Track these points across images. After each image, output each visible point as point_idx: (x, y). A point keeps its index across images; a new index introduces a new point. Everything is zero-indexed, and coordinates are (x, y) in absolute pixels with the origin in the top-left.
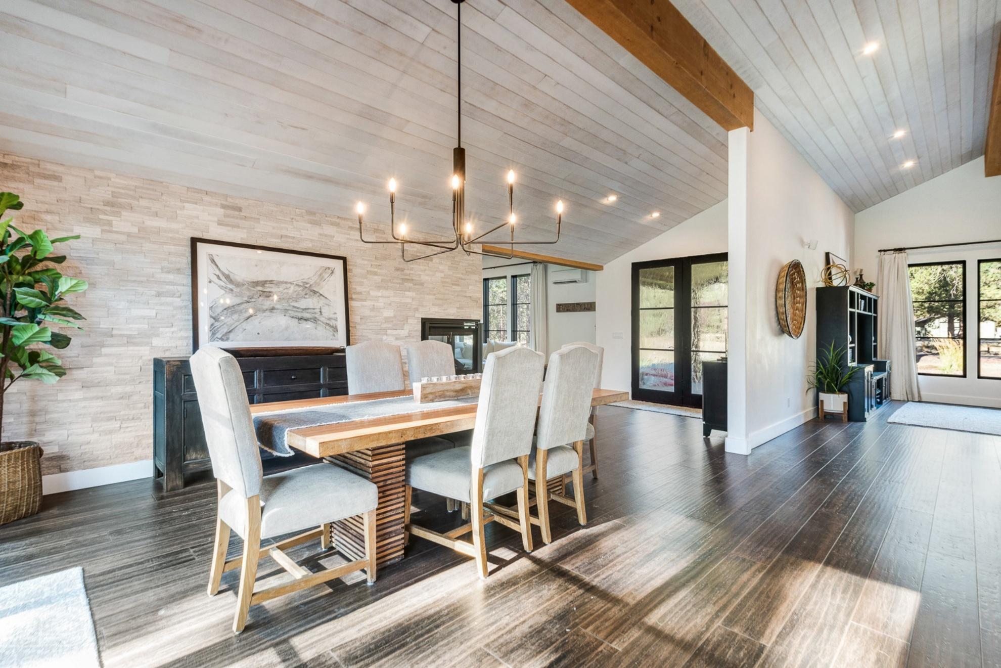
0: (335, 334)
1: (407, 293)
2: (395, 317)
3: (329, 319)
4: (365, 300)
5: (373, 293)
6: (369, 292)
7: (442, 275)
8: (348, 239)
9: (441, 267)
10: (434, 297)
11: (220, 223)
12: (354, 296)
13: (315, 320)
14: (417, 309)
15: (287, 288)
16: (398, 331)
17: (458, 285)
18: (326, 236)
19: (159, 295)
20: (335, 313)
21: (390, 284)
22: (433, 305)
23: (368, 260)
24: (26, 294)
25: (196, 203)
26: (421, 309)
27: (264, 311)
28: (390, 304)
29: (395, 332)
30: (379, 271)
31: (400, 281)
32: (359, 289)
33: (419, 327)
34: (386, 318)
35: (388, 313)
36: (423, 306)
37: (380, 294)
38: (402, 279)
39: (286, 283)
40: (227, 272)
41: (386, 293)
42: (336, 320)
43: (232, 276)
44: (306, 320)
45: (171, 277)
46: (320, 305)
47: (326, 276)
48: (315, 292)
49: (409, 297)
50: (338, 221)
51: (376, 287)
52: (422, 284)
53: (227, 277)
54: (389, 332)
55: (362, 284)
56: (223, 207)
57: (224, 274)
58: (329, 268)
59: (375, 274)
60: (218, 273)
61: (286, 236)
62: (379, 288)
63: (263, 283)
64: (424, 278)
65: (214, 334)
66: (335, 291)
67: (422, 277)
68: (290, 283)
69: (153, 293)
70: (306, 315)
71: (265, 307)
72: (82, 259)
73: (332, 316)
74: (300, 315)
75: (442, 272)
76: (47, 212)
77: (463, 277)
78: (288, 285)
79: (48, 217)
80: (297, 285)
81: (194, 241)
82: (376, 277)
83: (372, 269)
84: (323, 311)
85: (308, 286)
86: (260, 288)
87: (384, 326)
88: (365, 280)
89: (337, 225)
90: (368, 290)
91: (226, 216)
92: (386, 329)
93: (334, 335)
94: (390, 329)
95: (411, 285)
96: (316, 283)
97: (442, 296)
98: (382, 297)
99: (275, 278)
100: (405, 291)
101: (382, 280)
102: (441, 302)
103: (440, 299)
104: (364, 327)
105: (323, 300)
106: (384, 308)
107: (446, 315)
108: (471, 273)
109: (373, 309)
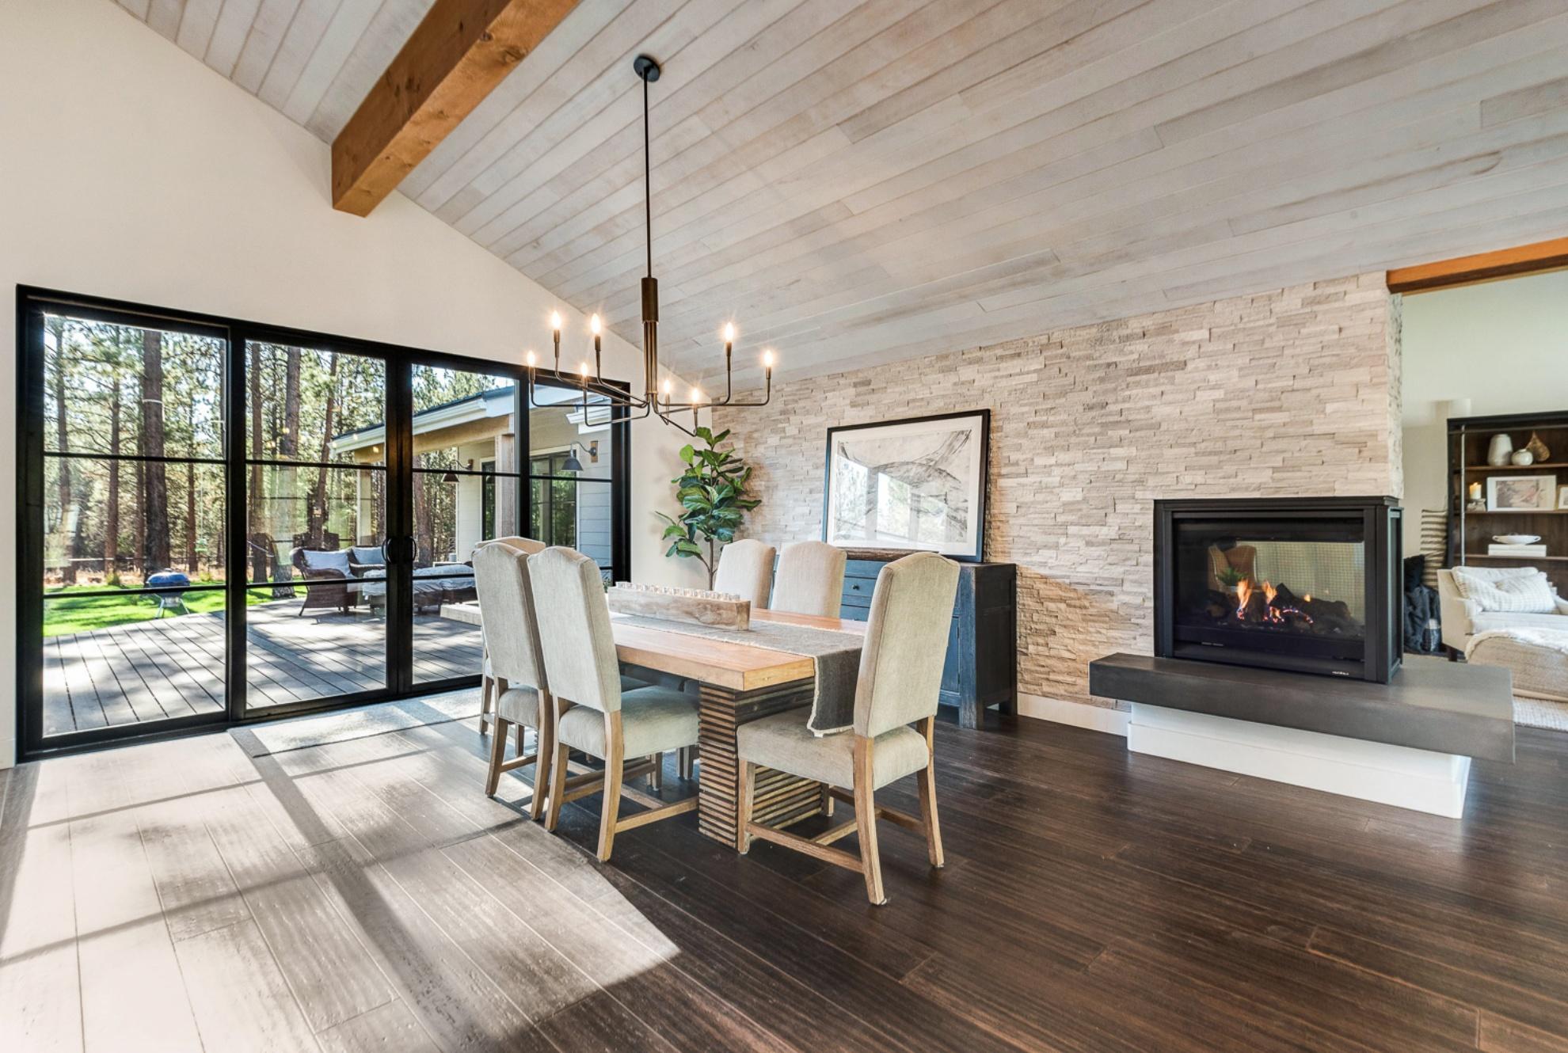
0: (963, 533)
1: (1113, 451)
2: (1085, 500)
3: (957, 510)
4: (1025, 475)
5: (1040, 461)
6: (1032, 460)
7: (1219, 394)
8: (996, 377)
9: (1213, 377)
10: (1193, 450)
11: (853, 405)
13: (939, 512)
14: (1141, 482)
15: (908, 471)
16: (1094, 530)
17: (1280, 409)
18: (963, 383)
20: (966, 501)
21: (1073, 440)
22: (1188, 468)
23: (1031, 404)
25: (834, 390)
26: (1151, 482)
28: (1074, 477)
29: (1085, 531)
30: (1051, 418)
31: (1097, 430)
32: (1014, 457)
33: (1147, 519)
34: (1065, 504)
35: (1071, 495)
36: (1157, 473)
37: (1052, 461)
38: (1103, 425)
39: (908, 463)
41: (1064, 457)
42: (966, 511)
44: (927, 512)
46: (945, 490)
47: (957, 445)
48: (941, 471)
49: (1121, 458)
50: (979, 354)
51: (1045, 448)
52: (1155, 427)
54: (1072, 530)
55: (1019, 448)
56: (855, 385)
58: (963, 432)
59: (1044, 425)
60: (846, 462)
61: (914, 400)
62: (1050, 450)
64: (1161, 411)
65: (840, 532)
66: (968, 467)
67: (1154, 410)
68: (913, 463)
70: (926, 505)
72: (771, 465)
73: (961, 505)
74: (920, 506)
76: (756, 431)
77: (1298, 384)
78: (910, 467)
79: (755, 435)
80: (921, 464)
81: (830, 432)
82: (1045, 431)
83: (1038, 419)
84: (948, 498)
85: (932, 464)
87: (1061, 519)
88: (1024, 441)
89: (980, 361)
90: (1029, 456)
91: (858, 395)
92: (1065, 525)
93: (961, 535)
94: (1072, 524)
95: (1124, 432)
96: (944, 459)
97: (1219, 445)
98: (1057, 465)
99: (896, 459)
100: (1110, 447)
101: (1057, 435)
102: (1214, 459)
103: (1210, 453)
104: (1022, 520)
105: (950, 483)
106: (1062, 485)
107: (1233, 490)
108: (1331, 367)
109: (1041, 488)
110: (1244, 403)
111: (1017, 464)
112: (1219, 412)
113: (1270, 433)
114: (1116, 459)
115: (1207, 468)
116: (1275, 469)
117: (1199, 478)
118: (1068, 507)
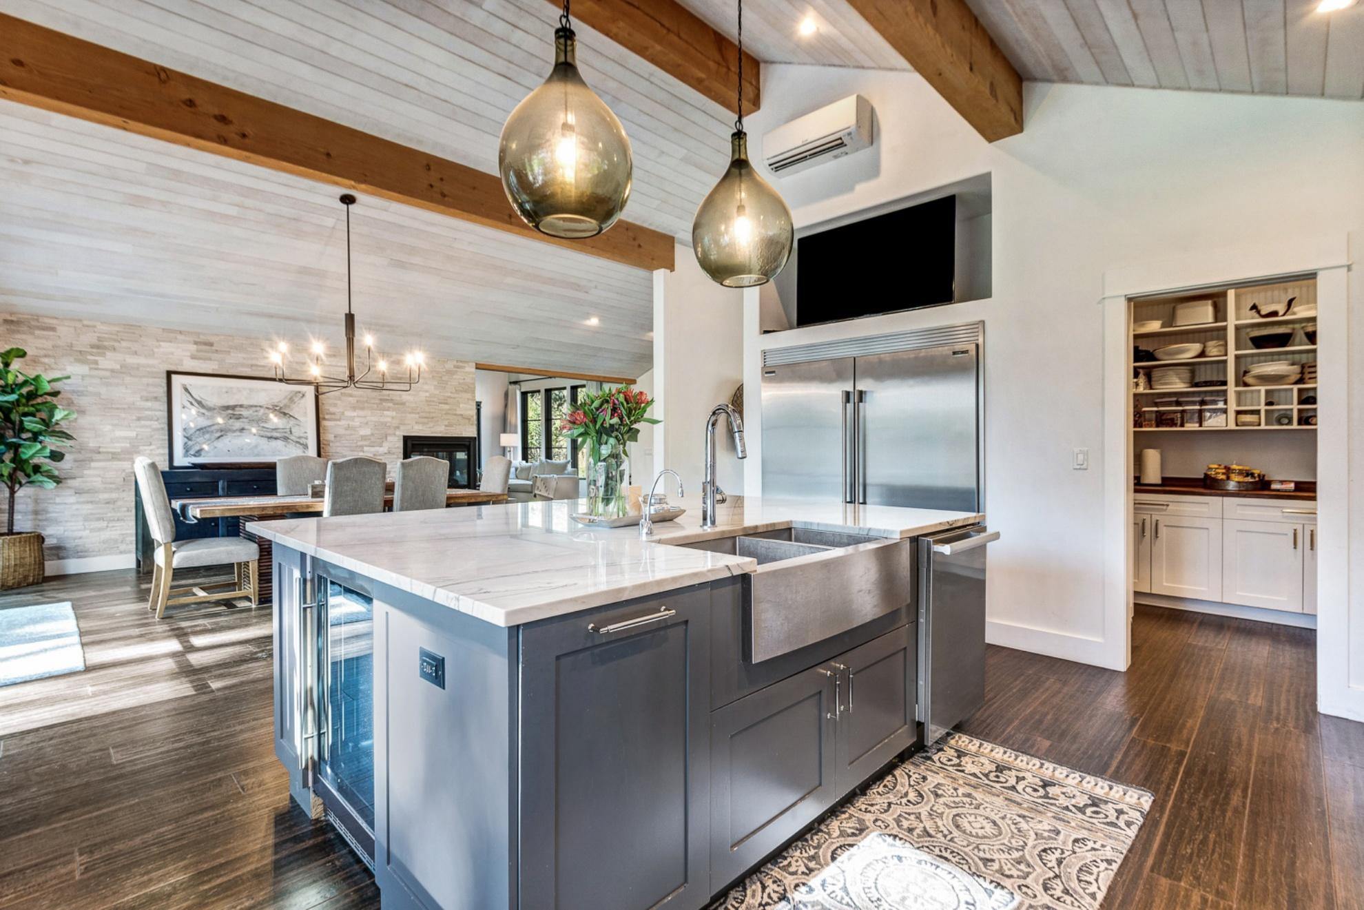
0: (306, 451)
1: (385, 412)
2: (372, 435)
3: (300, 438)
4: (339, 420)
5: (348, 414)
6: (344, 412)
7: (427, 394)
10: (417, 416)
11: (193, 357)
12: (327, 417)
13: (286, 439)
14: (398, 428)
15: (256, 411)
16: (377, 448)
17: (446, 404)
19: (139, 419)
20: (306, 433)
21: (366, 405)
22: (416, 423)
24: (31, 422)
25: (171, 342)
26: (402, 428)
27: (234, 431)
28: (367, 423)
31: (377, 401)
32: (332, 409)
33: (401, 444)
34: (362, 436)
35: (366, 431)
36: (405, 424)
37: (355, 414)
38: (381, 400)
39: (256, 406)
40: (199, 399)
41: (361, 413)
42: (306, 438)
43: (203, 402)
44: (276, 438)
45: (149, 404)
46: (291, 425)
47: (296, 399)
48: (285, 414)
49: (389, 416)
51: (351, 407)
52: (403, 404)
53: (199, 403)
54: (365, 449)
55: (335, 405)
56: (196, 343)
57: (196, 400)
58: (299, 392)
60: (191, 399)
61: (257, 366)
62: (354, 408)
63: (233, 407)
65: (187, 451)
66: (306, 413)
68: (261, 406)
69: (134, 418)
70: (275, 434)
71: (234, 428)
72: (74, 392)
73: (302, 435)
74: (269, 434)
75: (427, 391)
76: (45, 356)
77: (452, 395)
78: (258, 408)
79: (46, 360)
80: (267, 408)
81: (169, 374)
82: (351, 399)
84: (293, 430)
85: (277, 408)
86: (230, 412)
87: (360, 443)
88: (339, 402)
90: (342, 410)
91: (198, 351)
92: (362, 446)
93: (304, 452)
94: (366, 446)
95: (390, 405)
96: (285, 406)
97: (428, 415)
98: (358, 416)
99: (245, 403)
100: (384, 410)
101: (357, 401)
102: (426, 420)
103: (425, 418)
104: (338, 444)
105: (292, 422)
106: (360, 427)
107: (432, 433)
108: (461, 391)
109: (348, 428)
110: (435, 399)
111: (334, 414)
112: (428, 402)
113: (444, 412)
114: (388, 416)
115: (424, 424)
116: (446, 426)
117: (420, 427)
118: (364, 438)
